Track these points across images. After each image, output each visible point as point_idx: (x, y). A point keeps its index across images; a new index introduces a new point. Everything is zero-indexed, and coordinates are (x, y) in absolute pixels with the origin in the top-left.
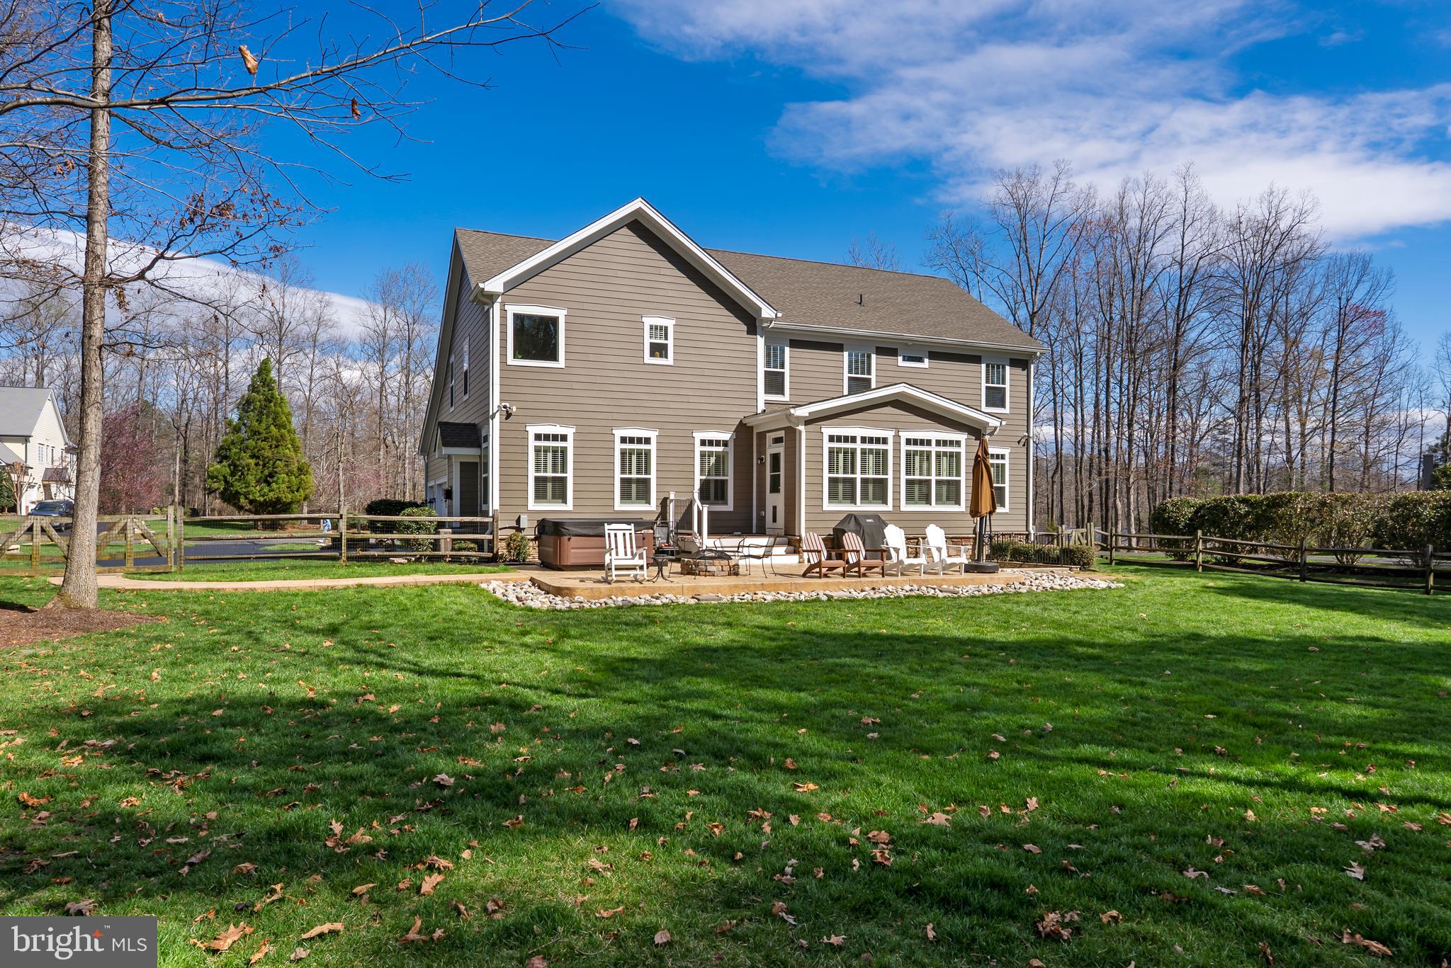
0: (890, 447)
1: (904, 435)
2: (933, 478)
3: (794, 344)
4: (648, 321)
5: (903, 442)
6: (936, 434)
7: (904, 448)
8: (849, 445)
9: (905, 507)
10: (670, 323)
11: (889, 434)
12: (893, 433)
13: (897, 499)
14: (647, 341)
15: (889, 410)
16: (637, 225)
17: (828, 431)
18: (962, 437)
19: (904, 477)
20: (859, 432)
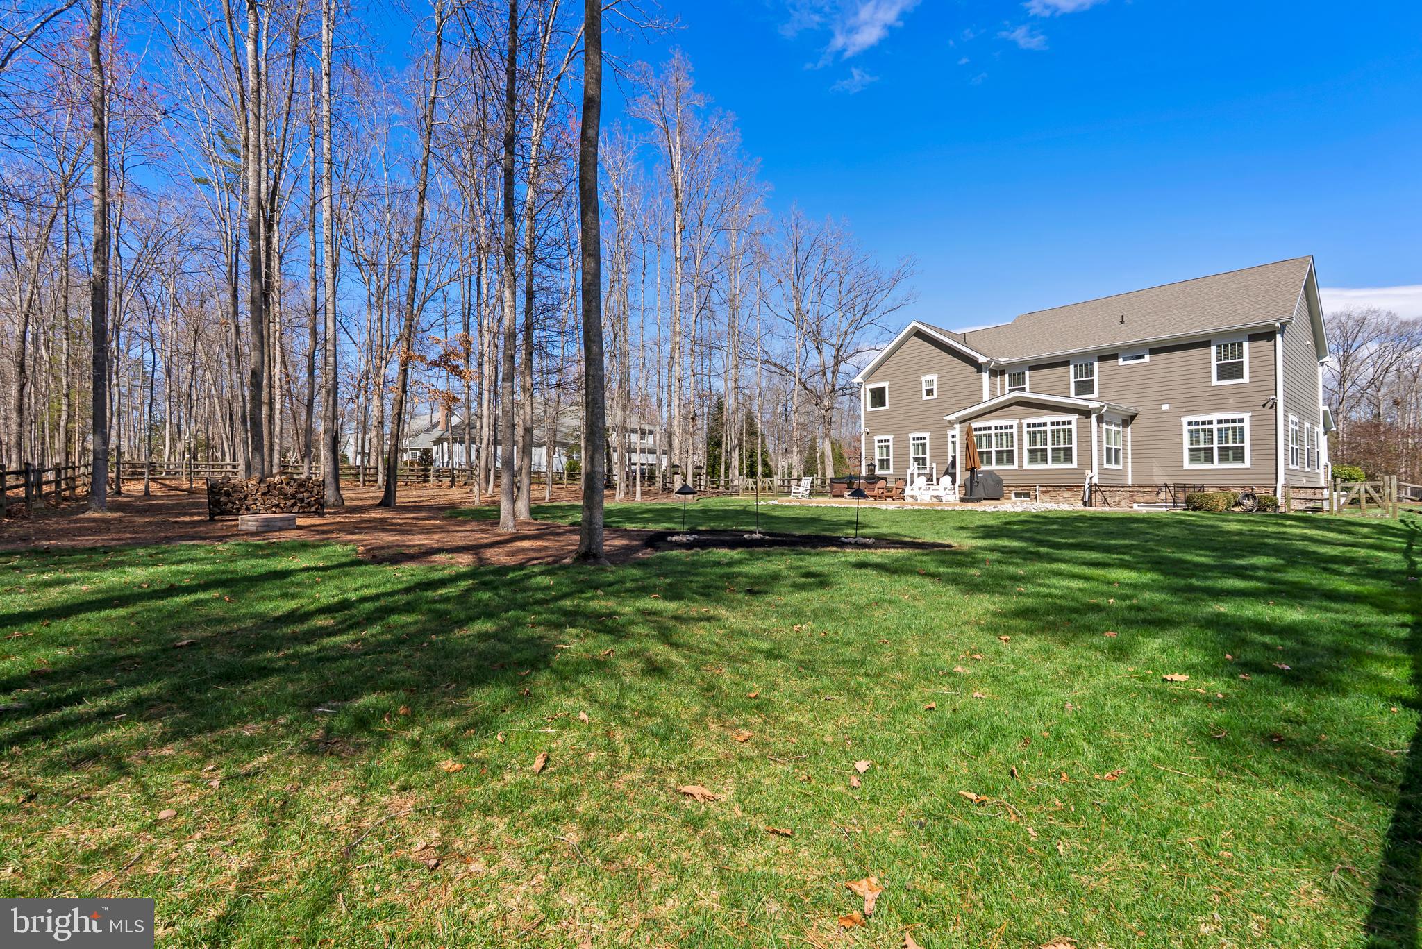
0: (1015, 431)
1: (1025, 422)
2: (1049, 447)
3: (1032, 368)
4: (924, 378)
5: (1025, 426)
6: (1049, 418)
7: (1025, 429)
8: (987, 432)
9: (1026, 466)
10: (934, 377)
11: (1015, 423)
12: (1017, 421)
13: (1021, 462)
14: (924, 388)
15: (1014, 407)
16: (919, 334)
17: (975, 425)
18: (1074, 418)
19: (1026, 446)
20: (993, 423)
